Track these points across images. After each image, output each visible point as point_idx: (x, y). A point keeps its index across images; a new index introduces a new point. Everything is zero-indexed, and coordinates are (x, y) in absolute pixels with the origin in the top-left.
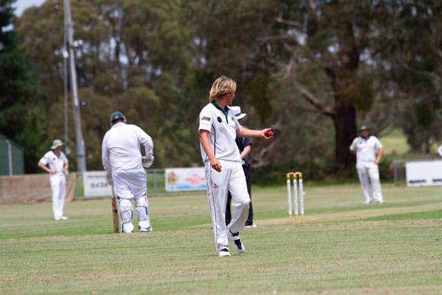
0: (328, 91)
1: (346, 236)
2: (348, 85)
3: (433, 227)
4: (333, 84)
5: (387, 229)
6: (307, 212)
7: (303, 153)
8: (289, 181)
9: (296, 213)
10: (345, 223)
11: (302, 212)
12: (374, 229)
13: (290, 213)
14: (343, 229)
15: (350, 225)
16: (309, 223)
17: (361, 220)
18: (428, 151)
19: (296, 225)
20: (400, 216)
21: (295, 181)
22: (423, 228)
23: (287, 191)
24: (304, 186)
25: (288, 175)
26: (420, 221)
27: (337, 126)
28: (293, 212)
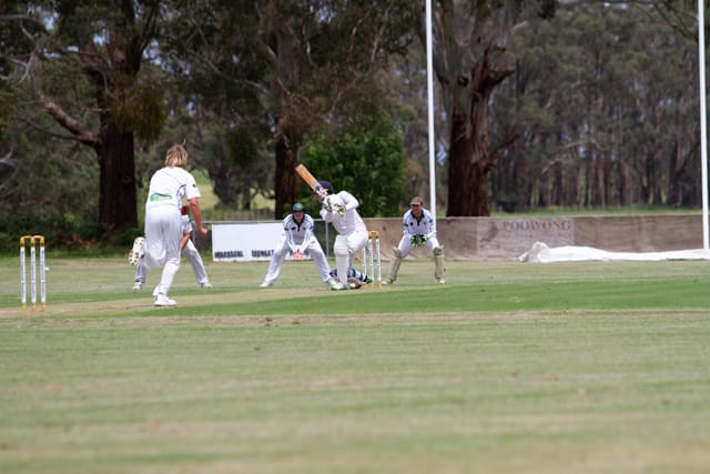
0: (90, 105)
1: (113, 338)
2: (122, 97)
3: (252, 329)
4: (99, 95)
5: (179, 330)
6: (51, 300)
7: (48, 203)
8: (23, 249)
9: (34, 300)
10: (111, 319)
11: (44, 300)
12: (158, 330)
13: (24, 300)
14: (110, 328)
15: (119, 322)
16: (52, 317)
17: (138, 314)
18: (247, 206)
19: (34, 320)
20: (199, 310)
21: (33, 249)
22: (237, 329)
23: (19, 265)
24: (47, 257)
25: (22, 239)
26: (232, 317)
27: (102, 163)
28: (29, 299)
